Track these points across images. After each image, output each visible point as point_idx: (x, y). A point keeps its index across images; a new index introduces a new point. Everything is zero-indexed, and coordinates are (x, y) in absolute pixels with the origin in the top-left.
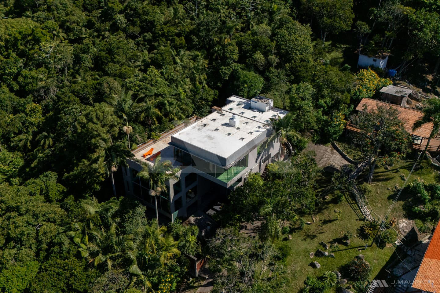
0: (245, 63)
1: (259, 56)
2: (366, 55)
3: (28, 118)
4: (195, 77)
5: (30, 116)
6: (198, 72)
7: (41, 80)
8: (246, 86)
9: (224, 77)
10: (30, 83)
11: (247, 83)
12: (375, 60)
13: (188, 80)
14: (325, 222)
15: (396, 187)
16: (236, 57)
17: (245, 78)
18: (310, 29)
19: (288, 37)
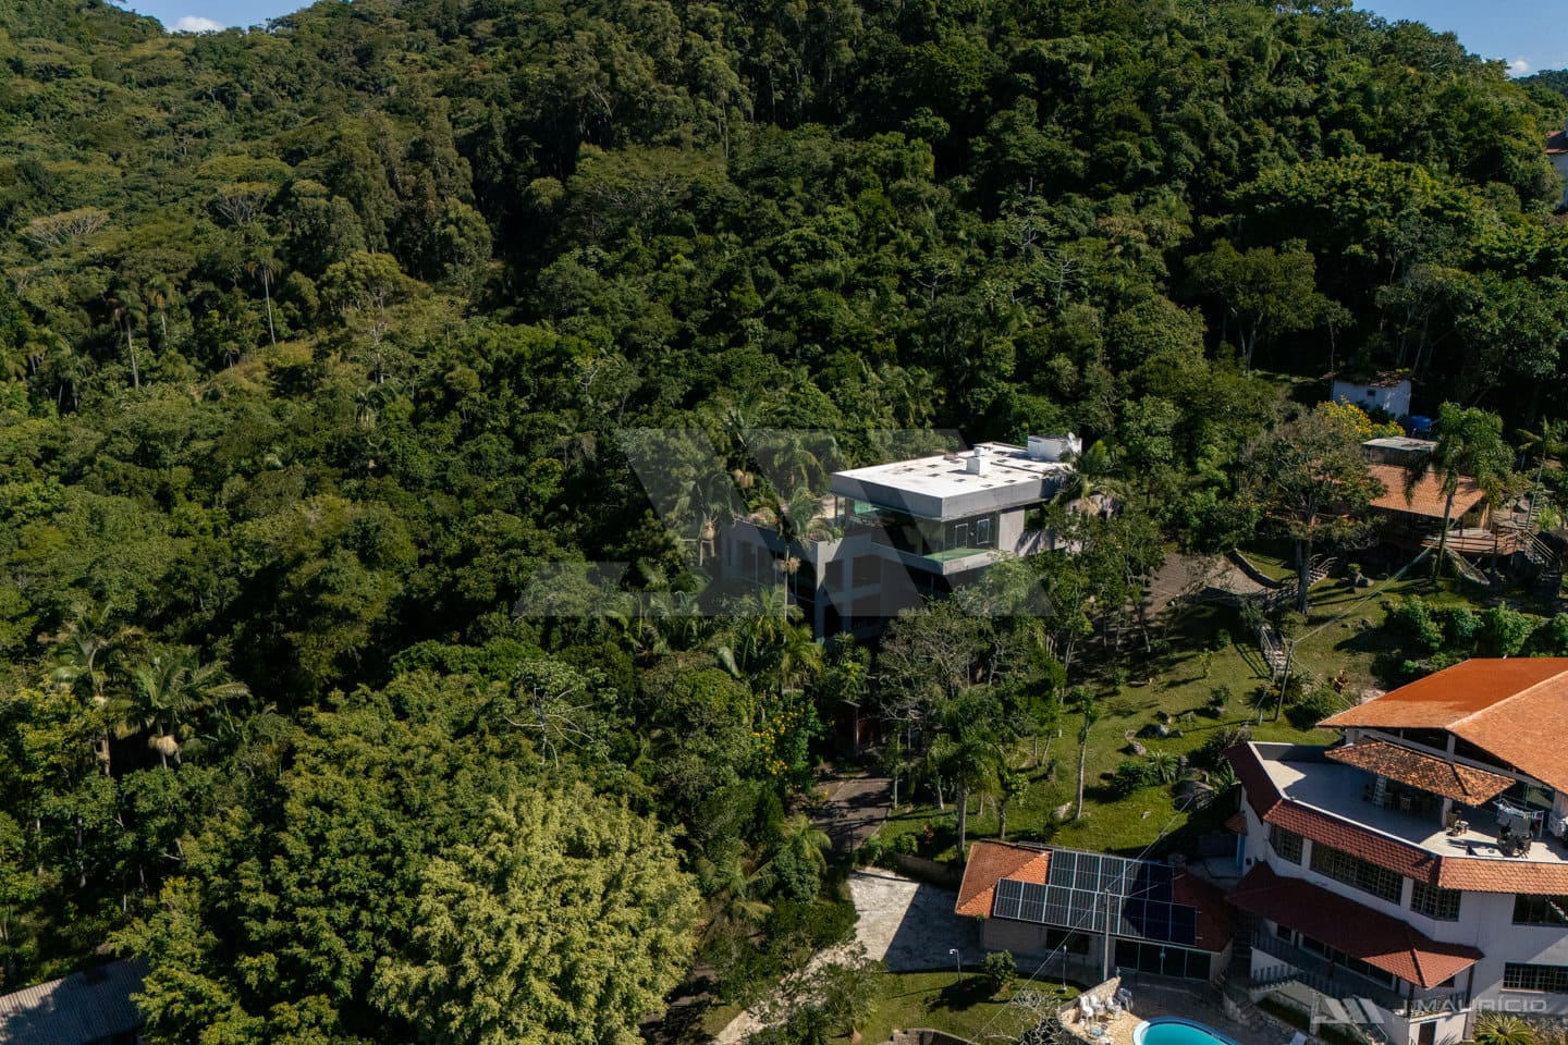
0: (1029, 380)
1: (1062, 362)
2: (1347, 380)
3: (533, 486)
4: (908, 407)
5: (538, 482)
6: (914, 397)
7: (563, 431)
8: (1025, 425)
9: (977, 410)
10: (541, 435)
11: (1027, 420)
12: (1371, 393)
13: (889, 410)
14: (1173, 684)
15: (1364, 622)
16: (1008, 367)
17: (1025, 409)
18: (1202, 318)
19: (1137, 328)
